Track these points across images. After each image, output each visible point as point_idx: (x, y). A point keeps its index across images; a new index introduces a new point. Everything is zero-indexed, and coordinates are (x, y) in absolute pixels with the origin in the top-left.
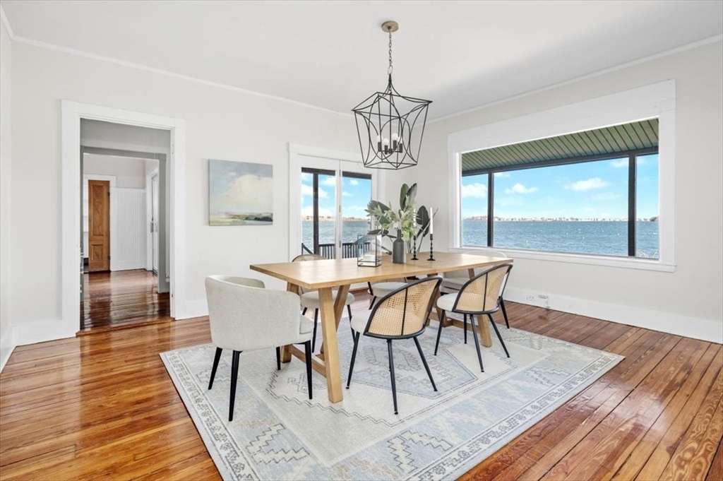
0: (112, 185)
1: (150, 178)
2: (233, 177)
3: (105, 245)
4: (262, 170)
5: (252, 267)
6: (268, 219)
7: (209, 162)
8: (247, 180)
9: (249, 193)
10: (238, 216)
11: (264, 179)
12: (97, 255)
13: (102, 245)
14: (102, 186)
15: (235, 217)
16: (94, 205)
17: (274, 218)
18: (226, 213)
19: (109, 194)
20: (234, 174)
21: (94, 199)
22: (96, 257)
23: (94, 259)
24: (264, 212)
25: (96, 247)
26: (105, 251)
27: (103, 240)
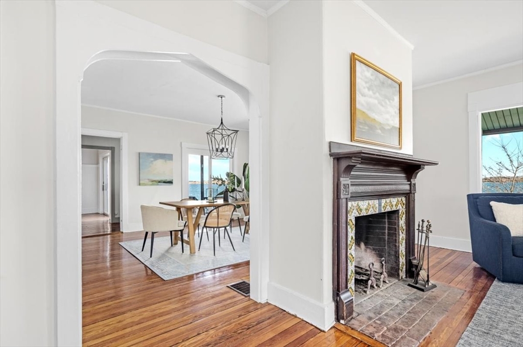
1: (102, 158)
2: (152, 161)
4: (167, 157)
5: (160, 203)
6: (171, 182)
7: (139, 153)
8: (159, 162)
9: (160, 169)
10: (155, 181)
11: (168, 162)
15: (153, 181)
17: (173, 182)
18: (149, 180)
20: (152, 159)
24: (168, 179)
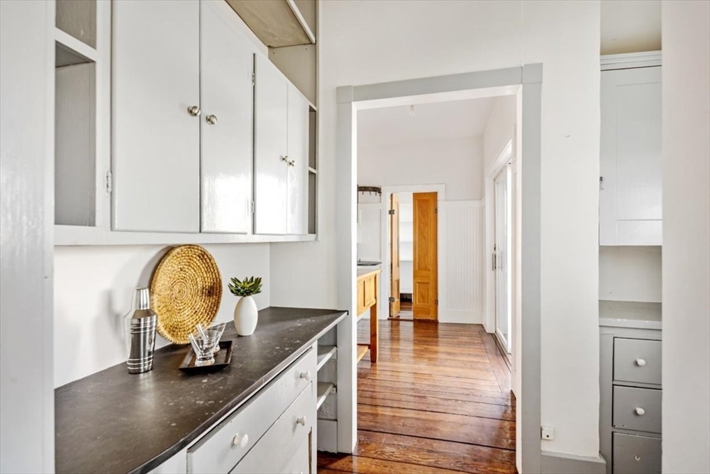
0: (440, 197)
1: (492, 180)
3: (432, 284)
12: (423, 297)
13: (428, 283)
14: (427, 201)
16: (420, 228)
19: (436, 211)
21: (420, 220)
22: (421, 300)
23: (419, 302)
25: (421, 285)
26: (431, 293)
27: (429, 277)
